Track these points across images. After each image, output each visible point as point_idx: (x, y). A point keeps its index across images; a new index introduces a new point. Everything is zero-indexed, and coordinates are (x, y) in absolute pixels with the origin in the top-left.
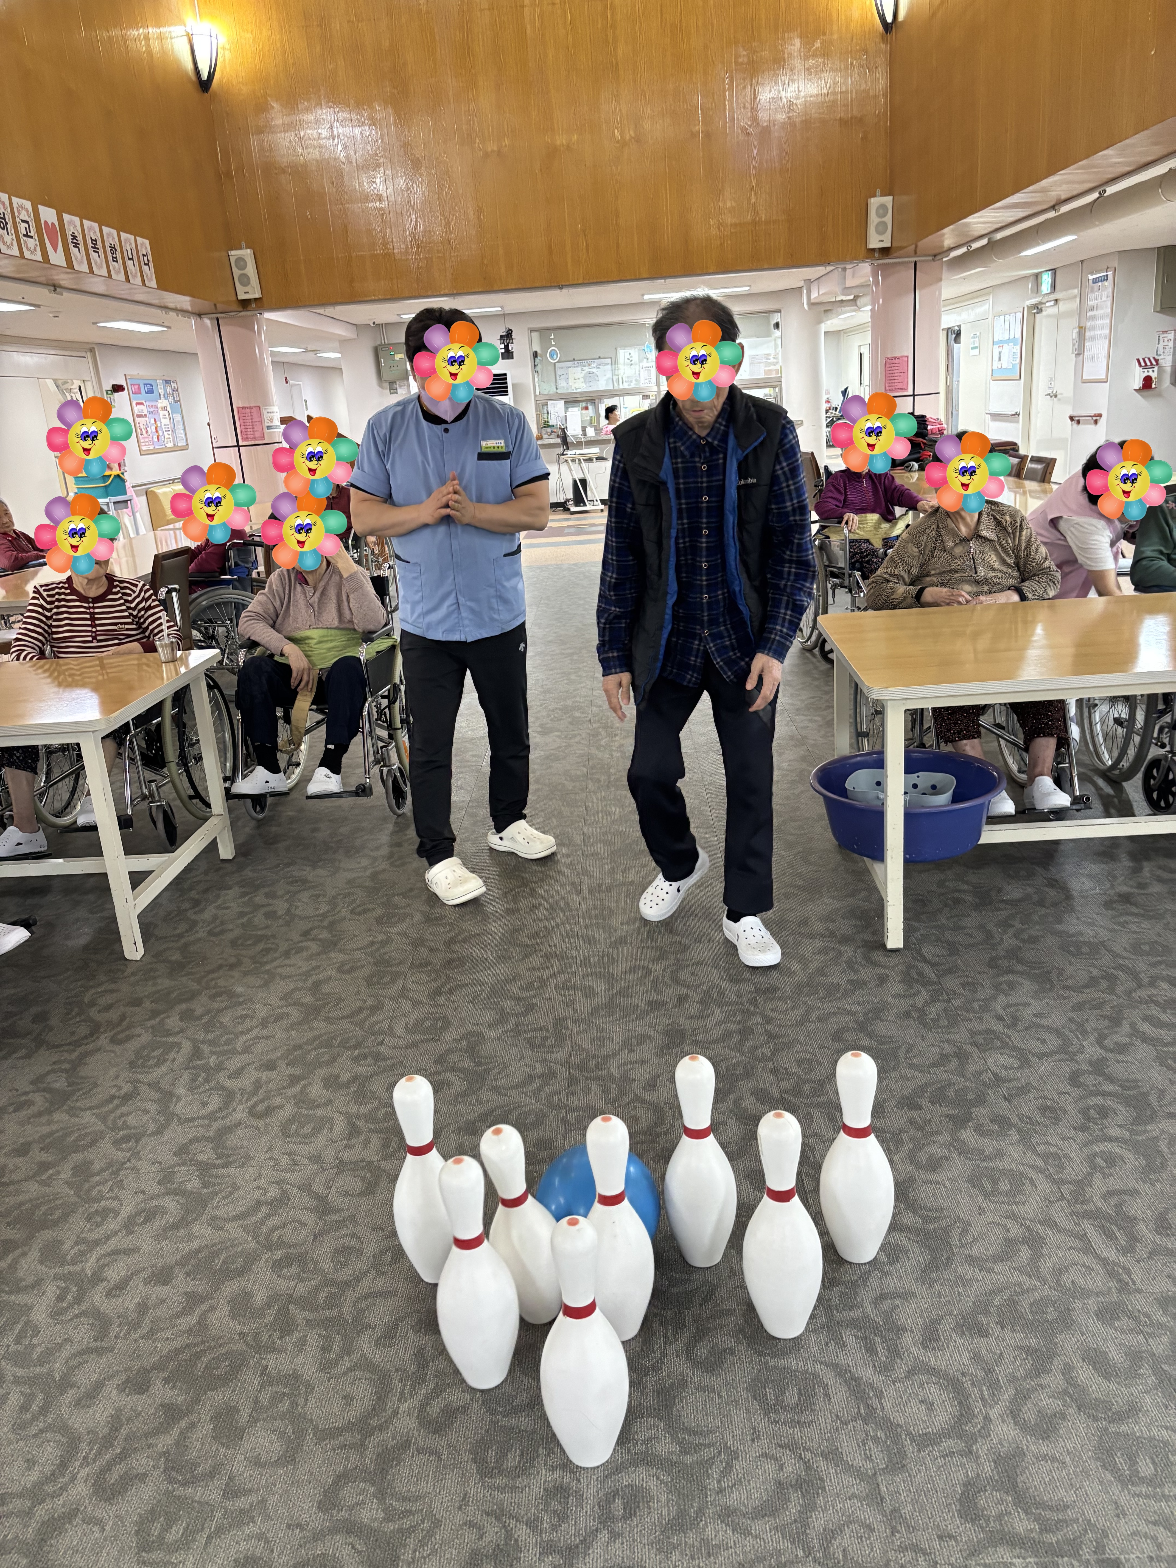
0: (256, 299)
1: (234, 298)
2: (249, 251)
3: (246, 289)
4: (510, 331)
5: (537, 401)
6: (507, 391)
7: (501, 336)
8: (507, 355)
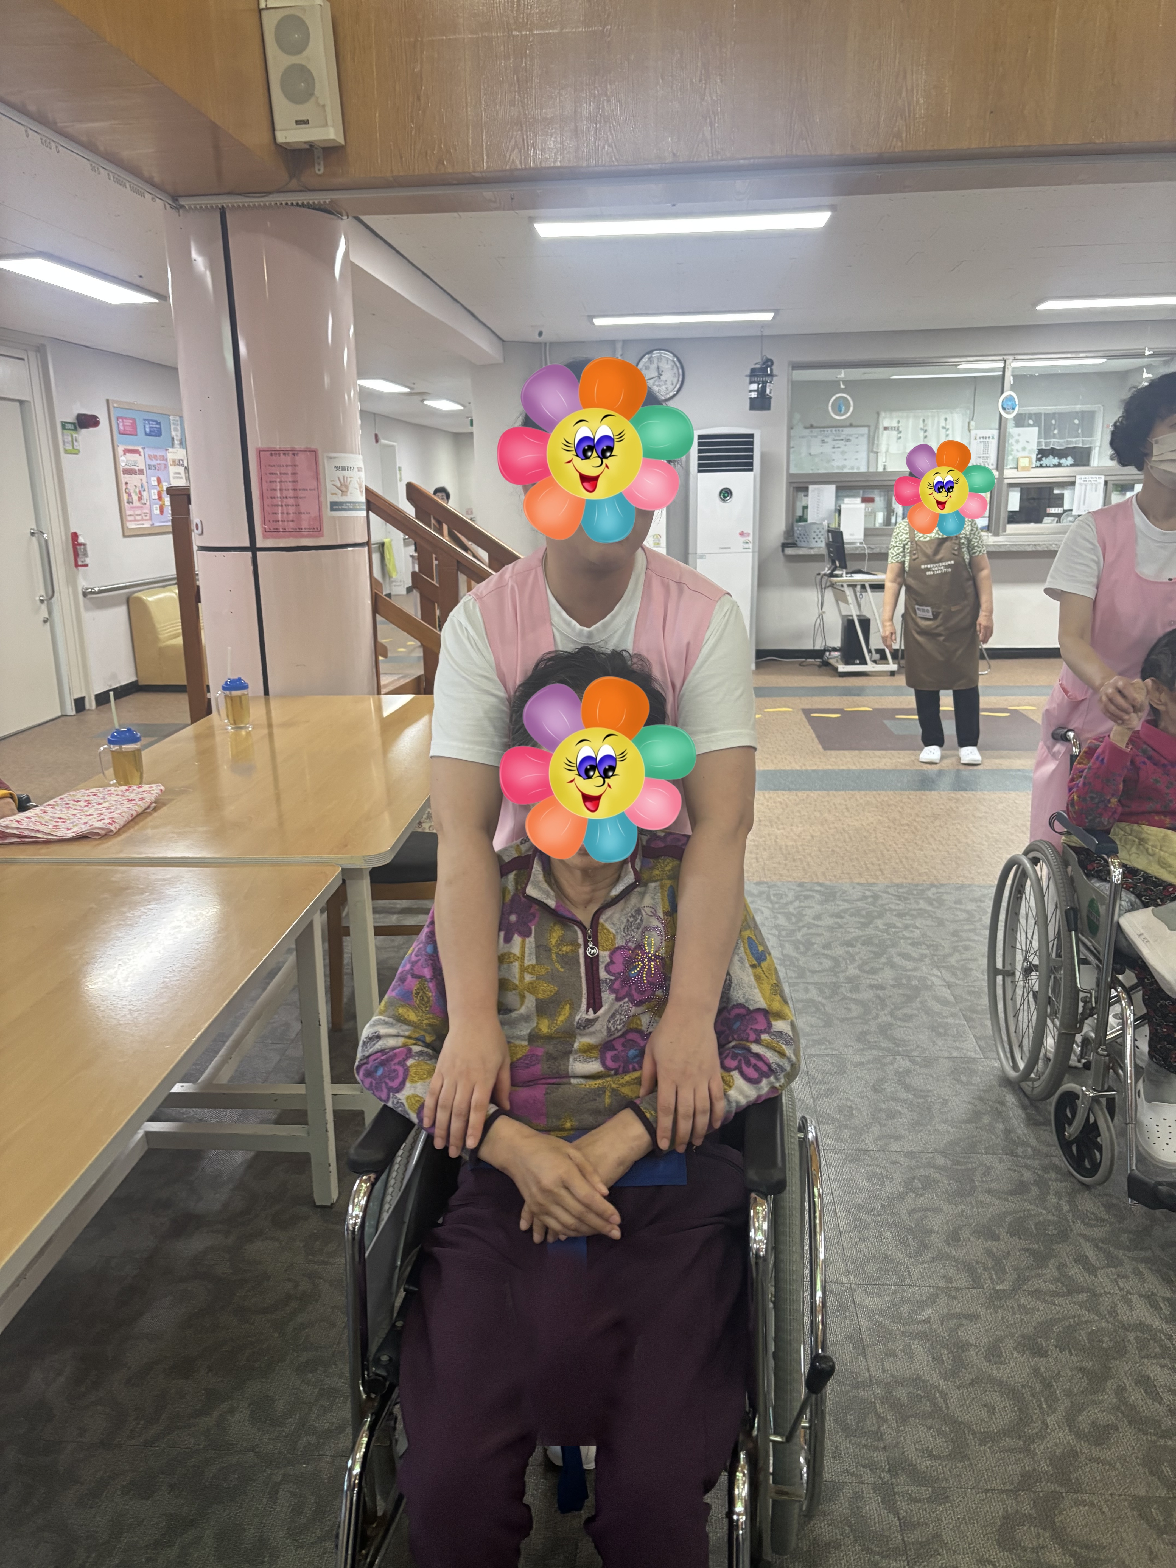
0: (330, 150)
1: (267, 139)
3: (302, 111)
4: (769, 362)
5: (790, 483)
6: (751, 464)
7: (753, 370)
8: (761, 403)
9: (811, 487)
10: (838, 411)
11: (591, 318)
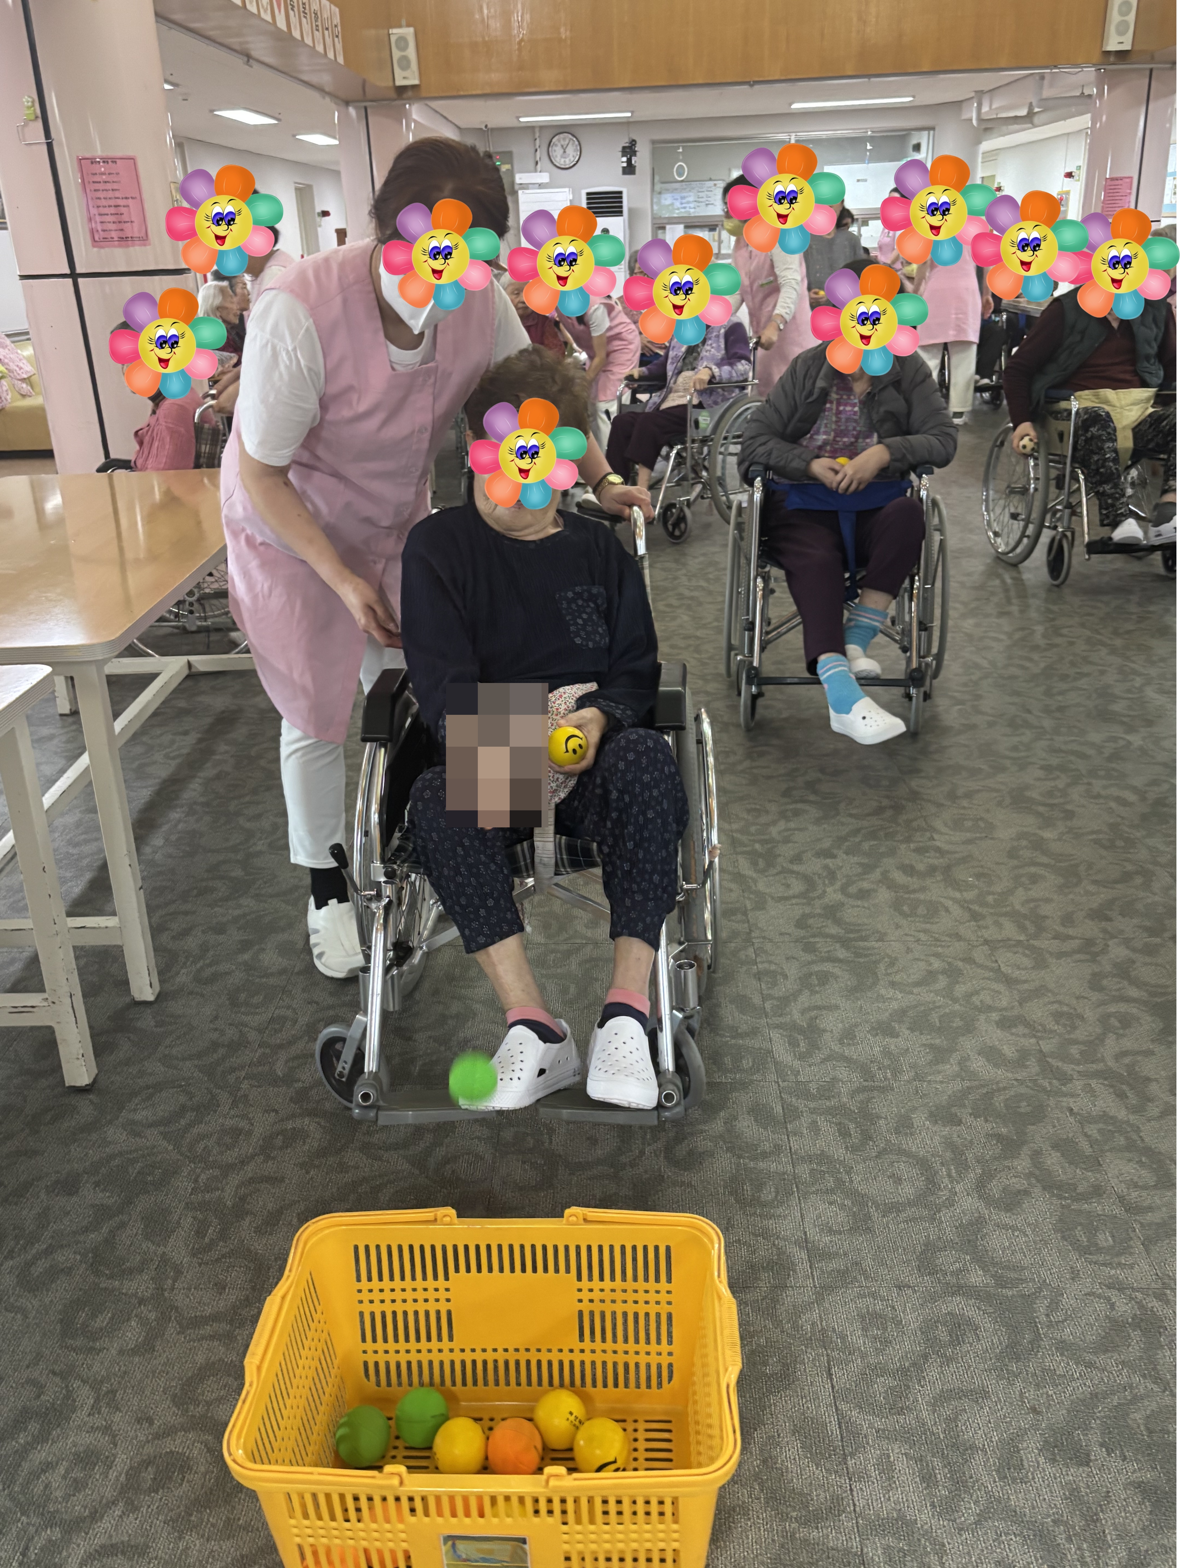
0: (414, 87)
1: (391, 84)
2: (411, 30)
3: (405, 74)
4: (633, 143)
5: (653, 224)
6: (621, 212)
7: (624, 148)
8: (629, 169)
9: (668, 227)
10: (680, 175)
11: (518, 118)
